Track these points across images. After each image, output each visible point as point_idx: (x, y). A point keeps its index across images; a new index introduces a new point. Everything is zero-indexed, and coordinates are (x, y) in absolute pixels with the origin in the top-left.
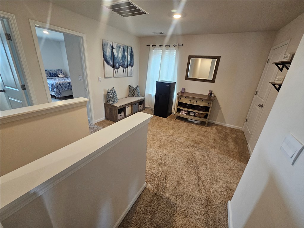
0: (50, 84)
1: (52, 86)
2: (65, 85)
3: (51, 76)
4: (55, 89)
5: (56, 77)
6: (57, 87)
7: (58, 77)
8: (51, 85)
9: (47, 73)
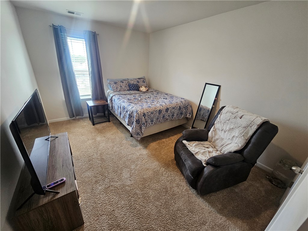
0: (127, 112)
1: (131, 116)
2: (152, 115)
3: (130, 90)
4: (135, 123)
5: (136, 90)
6: (138, 121)
7: (138, 90)
8: (129, 113)
9: (126, 84)
